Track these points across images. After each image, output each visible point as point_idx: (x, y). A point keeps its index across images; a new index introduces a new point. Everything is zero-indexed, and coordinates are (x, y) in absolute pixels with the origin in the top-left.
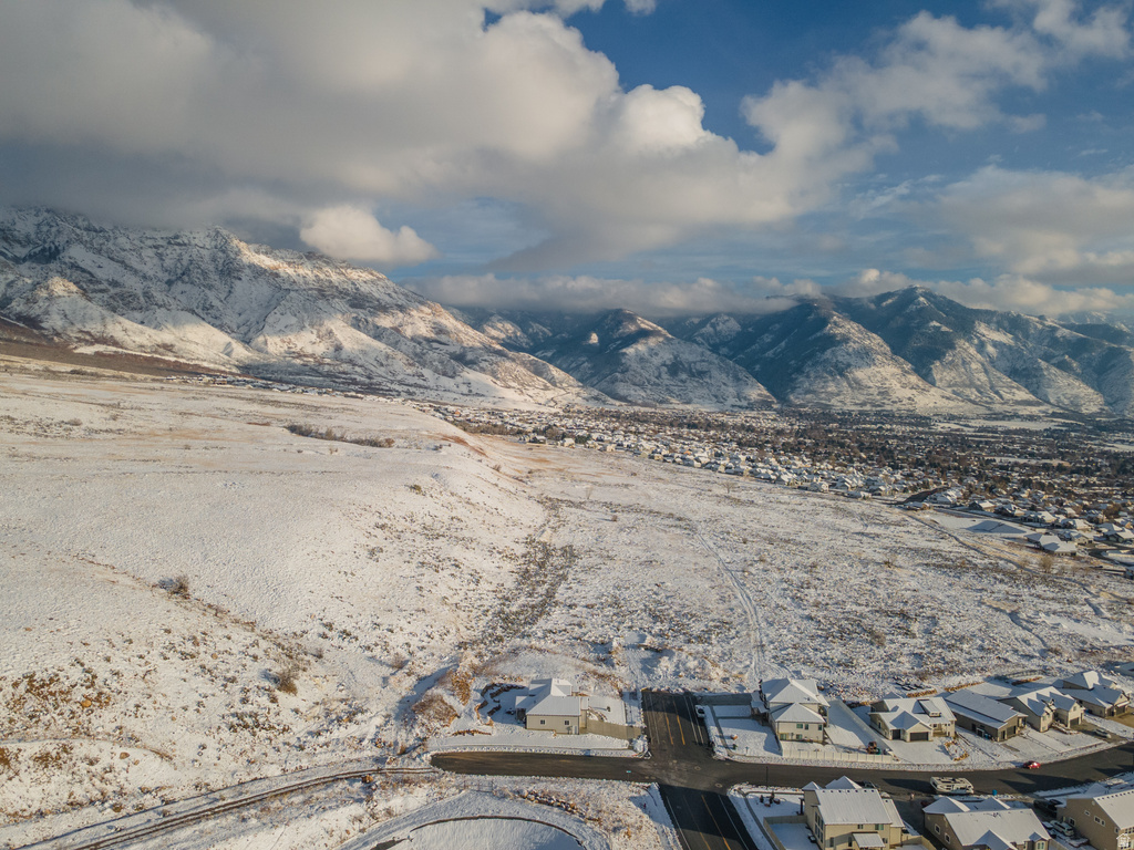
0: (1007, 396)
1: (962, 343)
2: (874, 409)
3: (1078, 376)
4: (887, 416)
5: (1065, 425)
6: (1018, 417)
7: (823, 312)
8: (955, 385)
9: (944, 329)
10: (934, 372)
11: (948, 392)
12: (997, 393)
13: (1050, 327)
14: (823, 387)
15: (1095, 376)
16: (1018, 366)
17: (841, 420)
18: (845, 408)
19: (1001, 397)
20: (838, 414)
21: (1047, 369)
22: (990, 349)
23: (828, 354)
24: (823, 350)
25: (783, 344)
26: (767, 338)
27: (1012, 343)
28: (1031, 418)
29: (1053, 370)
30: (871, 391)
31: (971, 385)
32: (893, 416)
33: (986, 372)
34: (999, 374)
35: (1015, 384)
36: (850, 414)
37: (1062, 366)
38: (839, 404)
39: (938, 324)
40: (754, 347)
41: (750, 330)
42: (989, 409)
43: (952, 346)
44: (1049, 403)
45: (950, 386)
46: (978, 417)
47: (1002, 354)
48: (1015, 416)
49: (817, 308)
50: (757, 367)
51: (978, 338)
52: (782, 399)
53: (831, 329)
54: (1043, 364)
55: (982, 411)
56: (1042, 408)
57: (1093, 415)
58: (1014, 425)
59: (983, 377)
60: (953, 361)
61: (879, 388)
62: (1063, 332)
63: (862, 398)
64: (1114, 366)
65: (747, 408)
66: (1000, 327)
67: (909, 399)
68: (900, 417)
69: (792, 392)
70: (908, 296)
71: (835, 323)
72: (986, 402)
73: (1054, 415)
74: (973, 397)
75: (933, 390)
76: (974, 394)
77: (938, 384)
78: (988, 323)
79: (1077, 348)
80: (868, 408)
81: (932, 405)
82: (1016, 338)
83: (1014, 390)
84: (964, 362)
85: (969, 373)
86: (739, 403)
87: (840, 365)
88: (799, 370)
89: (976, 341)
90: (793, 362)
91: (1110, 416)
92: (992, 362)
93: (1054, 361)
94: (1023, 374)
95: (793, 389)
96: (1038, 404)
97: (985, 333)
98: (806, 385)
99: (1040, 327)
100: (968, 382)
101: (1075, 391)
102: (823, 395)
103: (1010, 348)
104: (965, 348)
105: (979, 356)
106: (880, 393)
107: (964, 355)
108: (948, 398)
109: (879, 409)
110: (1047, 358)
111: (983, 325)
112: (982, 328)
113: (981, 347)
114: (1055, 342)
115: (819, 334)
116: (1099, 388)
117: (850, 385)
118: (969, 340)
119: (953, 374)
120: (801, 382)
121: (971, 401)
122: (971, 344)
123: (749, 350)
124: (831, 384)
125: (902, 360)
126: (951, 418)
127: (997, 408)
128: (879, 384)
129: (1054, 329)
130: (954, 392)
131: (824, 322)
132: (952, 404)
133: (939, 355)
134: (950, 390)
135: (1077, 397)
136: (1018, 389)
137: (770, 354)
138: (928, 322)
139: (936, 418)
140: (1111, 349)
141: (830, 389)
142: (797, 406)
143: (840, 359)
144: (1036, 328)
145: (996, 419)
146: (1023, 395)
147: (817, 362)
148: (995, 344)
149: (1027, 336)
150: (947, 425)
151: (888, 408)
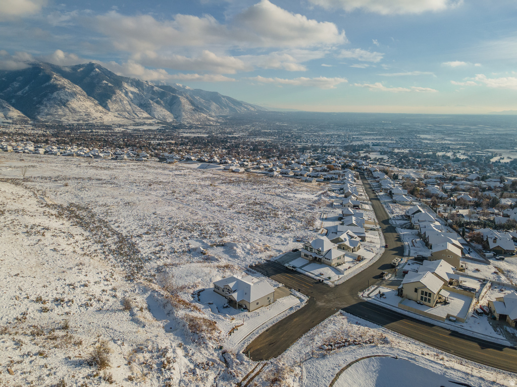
0: (140, 116)
1: (118, 91)
2: (84, 122)
3: (164, 107)
4: (92, 126)
5: (163, 127)
6: (146, 124)
7: (48, 71)
8: (118, 111)
9: (110, 84)
10: (109, 105)
11: (116, 114)
12: (136, 114)
13: (151, 86)
14: (56, 112)
15: (169, 107)
16: (142, 102)
17: (69, 128)
18: (70, 122)
19: (138, 116)
20: (67, 125)
21: (153, 104)
22: (130, 95)
23: (55, 95)
24: (52, 93)
25: (27, 88)
26: (16, 85)
27: (138, 92)
28: (151, 124)
29: (155, 104)
30: (81, 114)
31: (125, 111)
32: (94, 126)
33: (130, 105)
34: (135, 106)
35: (142, 110)
36: (73, 125)
37: (158, 102)
38: (66, 120)
39: (106, 82)
40: (8, 89)
41: (4, 79)
42: (134, 121)
43: (114, 93)
44: (155, 118)
45: (116, 111)
46: (131, 125)
47: (135, 96)
48: (144, 124)
49: (43, 69)
50: (13, 101)
51: (125, 89)
52: (33, 118)
53: (54, 81)
54: (151, 102)
55: (132, 122)
56: (153, 120)
57: (171, 123)
58: (145, 128)
59: (130, 108)
60: (116, 100)
61: (85, 112)
62: (156, 88)
63: (78, 117)
64: (175, 103)
65: (13, 123)
66: (132, 85)
67: (100, 117)
68: (98, 126)
69: (38, 114)
70: (91, 67)
71: (55, 78)
72: (132, 118)
73: (158, 123)
74: (127, 116)
75: (110, 113)
76: (127, 115)
77: (111, 110)
78: (127, 82)
79: (162, 95)
80: (81, 122)
81: (111, 120)
82: (139, 90)
83: (142, 113)
84: (121, 101)
85: (123, 104)
86: (6, 121)
87: (63, 101)
88: (40, 103)
89: (124, 91)
90: (35, 98)
91: (176, 123)
92: (132, 100)
93: (155, 100)
94: (145, 106)
95: (39, 113)
96: (152, 119)
97: (127, 87)
98: (46, 111)
99: (147, 86)
100: (123, 110)
101: (164, 113)
102: (57, 116)
103: (138, 94)
104: (120, 94)
105: (126, 98)
106: (86, 115)
107: (120, 97)
108: (117, 117)
109: (87, 122)
110: (152, 99)
111: (126, 84)
112: (125, 85)
113: (126, 94)
114: (154, 93)
115: (47, 84)
116: (171, 111)
117: (70, 111)
118: (121, 90)
119: (117, 106)
120: (42, 109)
121: (126, 118)
122: (122, 92)
123: (6, 91)
124: (60, 110)
125: (93, 99)
126: (120, 126)
127: (137, 120)
128: (84, 110)
129: (152, 87)
130: (119, 114)
131: (49, 77)
132: (119, 119)
133: (110, 97)
134: (117, 113)
135: (165, 115)
136: (144, 112)
137: (20, 93)
138: (102, 81)
139: (113, 126)
140: (173, 96)
141: (60, 113)
142: (43, 122)
143: (62, 97)
144: (146, 86)
145: (138, 125)
146: (145, 115)
147: (50, 99)
148: (132, 93)
149: (143, 89)
150: (119, 129)
151: (91, 122)
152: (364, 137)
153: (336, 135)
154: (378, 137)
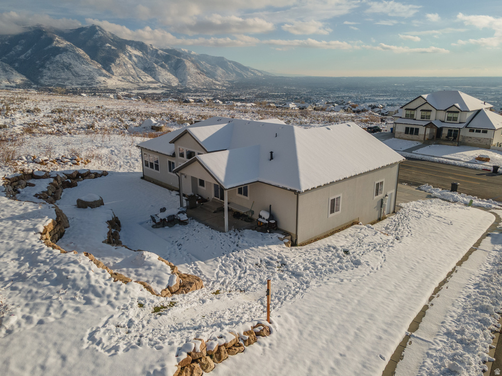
0: (144, 80)
1: (121, 55)
2: (88, 86)
3: (169, 71)
4: (95, 90)
5: (168, 91)
6: (151, 88)
7: (49, 34)
8: (122, 75)
9: (113, 48)
10: (112, 68)
11: (120, 78)
12: (140, 78)
13: (155, 49)
14: (59, 76)
15: (174, 71)
16: (146, 66)
17: (72, 92)
18: (73, 87)
19: (142, 80)
20: (70, 89)
21: (157, 67)
22: (134, 58)
23: (58, 58)
24: (55, 56)
25: (29, 51)
26: (19, 48)
27: (142, 55)
28: (155, 88)
29: (160, 68)
30: (85, 77)
31: (129, 75)
32: (98, 89)
33: (134, 69)
34: (140, 70)
35: (146, 74)
36: (76, 89)
37: (162, 66)
38: (70, 84)
39: (109, 45)
40: (11, 53)
41: (7, 43)
42: (139, 85)
43: (118, 56)
44: (160, 82)
45: (120, 75)
46: (135, 89)
47: (139, 60)
48: (149, 88)
49: (45, 32)
50: (17, 65)
51: (128, 53)
52: (37, 83)
53: (56, 44)
54: (156, 65)
55: (136, 86)
56: (158, 84)
57: (176, 87)
58: (150, 91)
59: (134, 72)
60: (119, 63)
61: (88, 76)
62: (160, 52)
63: (81, 81)
64: (180, 66)
65: (16, 87)
66: (136, 48)
67: (104, 81)
68: (101, 90)
69: (42, 78)
70: (93, 29)
71: (57, 41)
72: (137, 82)
73: (163, 87)
74: (131, 80)
75: (114, 77)
76: (131, 79)
77: (115, 74)
78: (131, 46)
79: (167, 58)
80: (85, 86)
81: (114, 84)
82: (143, 54)
83: (146, 77)
84: (125, 64)
85: (127, 68)
86: (10, 84)
87: (66, 64)
88: (43, 66)
89: (128, 54)
90: (38, 62)
91: (182, 87)
92: (136, 64)
93: (159, 64)
94: (149, 70)
95: (42, 77)
96: (156, 83)
97: (131, 51)
98: (49, 74)
99: (151, 49)
100: (127, 74)
101: (168, 77)
102: (60, 80)
103: (142, 58)
104: (123, 57)
105: (130, 61)
106: (89, 79)
107: (124, 61)
108: (121, 81)
109: (91, 86)
110: (157, 63)
111: (129, 47)
112: (129, 48)
113: (130, 57)
114: (158, 56)
115: (50, 47)
116: (176, 75)
117: (73, 75)
118: (125, 54)
119: (121, 69)
120: (45, 73)
121: (130, 82)
122: (126, 55)
123: (9, 55)
124: (63, 74)
125: (96, 62)
126: (124, 90)
127: (142, 85)
128: (88, 74)
129: (157, 51)
130: (123, 78)
131: (51, 40)
132: (123, 83)
133: (113, 61)
134: (121, 77)
135: (169, 79)
136: (147, 76)
137: (22, 57)
138: (105, 44)
139: (117, 90)
140: (178, 59)
141: (63, 77)
142: (46, 86)
143: (65, 60)
144: (150, 49)
145: (142, 89)
146: (150, 79)
147: (53, 62)
148: (136, 56)
149: (147, 53)
150: (123, 93)
151: (95, 86)
152: (377, 99)
153: (347, 96)
154: (392, 98)
